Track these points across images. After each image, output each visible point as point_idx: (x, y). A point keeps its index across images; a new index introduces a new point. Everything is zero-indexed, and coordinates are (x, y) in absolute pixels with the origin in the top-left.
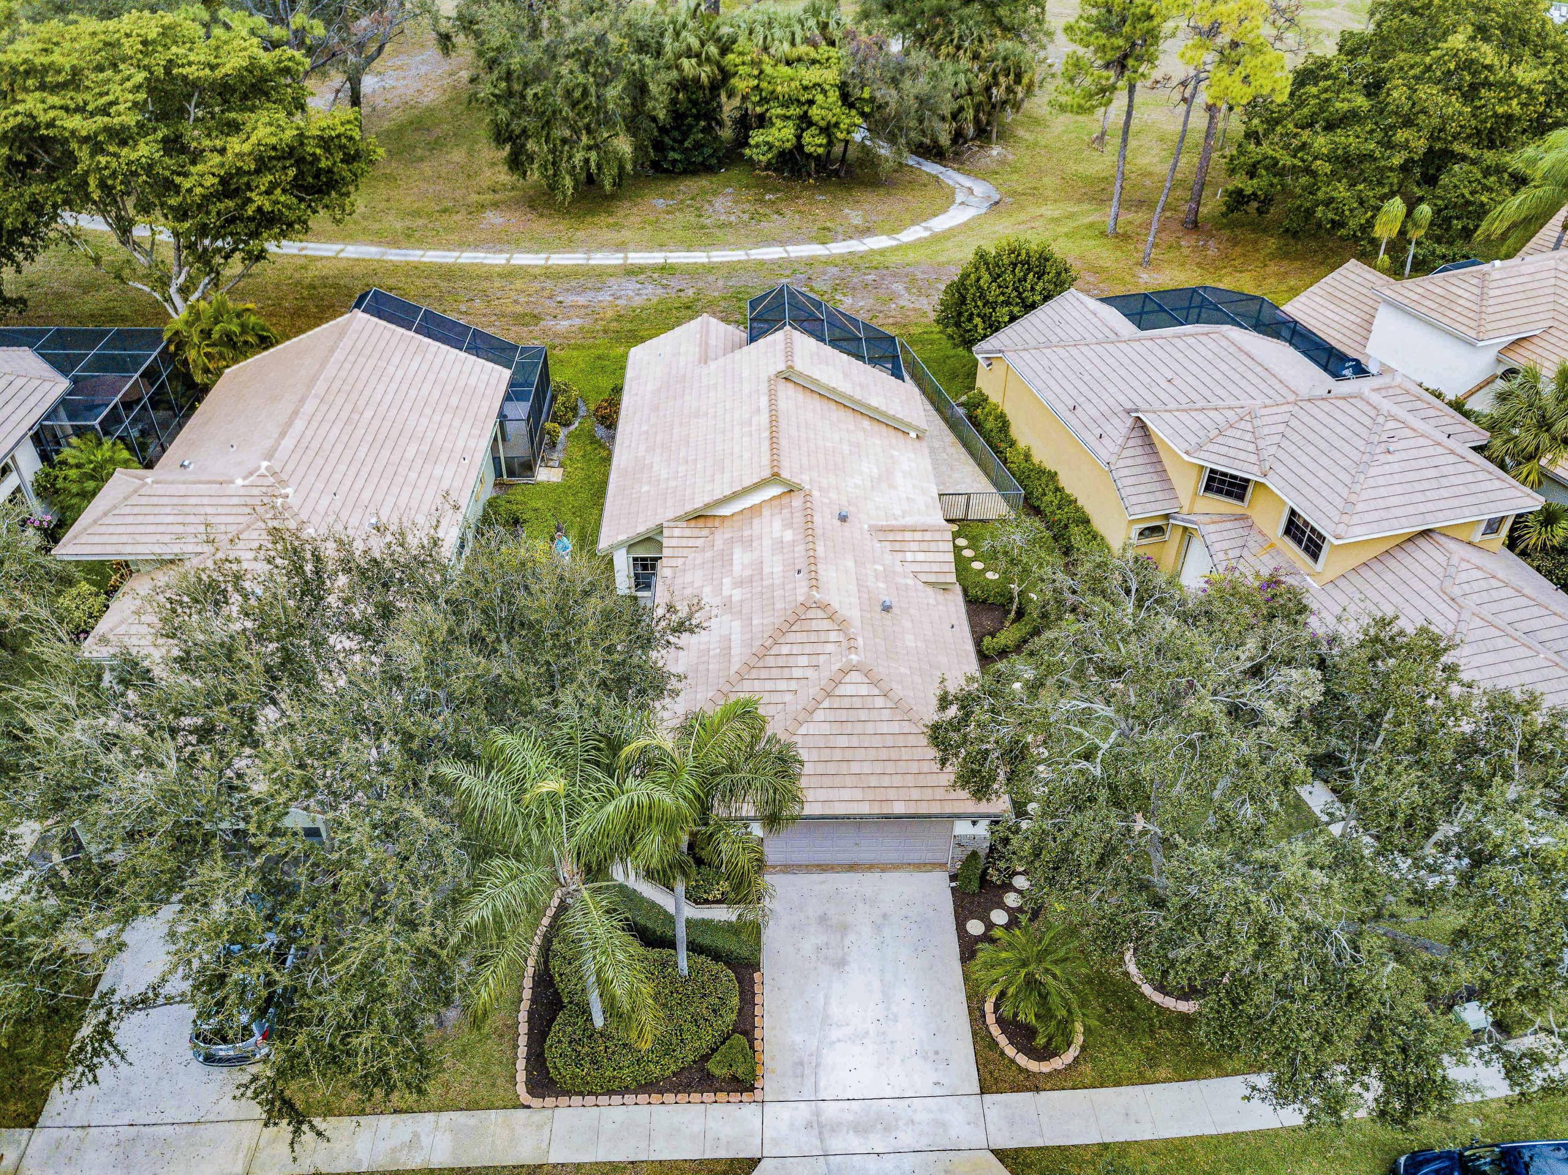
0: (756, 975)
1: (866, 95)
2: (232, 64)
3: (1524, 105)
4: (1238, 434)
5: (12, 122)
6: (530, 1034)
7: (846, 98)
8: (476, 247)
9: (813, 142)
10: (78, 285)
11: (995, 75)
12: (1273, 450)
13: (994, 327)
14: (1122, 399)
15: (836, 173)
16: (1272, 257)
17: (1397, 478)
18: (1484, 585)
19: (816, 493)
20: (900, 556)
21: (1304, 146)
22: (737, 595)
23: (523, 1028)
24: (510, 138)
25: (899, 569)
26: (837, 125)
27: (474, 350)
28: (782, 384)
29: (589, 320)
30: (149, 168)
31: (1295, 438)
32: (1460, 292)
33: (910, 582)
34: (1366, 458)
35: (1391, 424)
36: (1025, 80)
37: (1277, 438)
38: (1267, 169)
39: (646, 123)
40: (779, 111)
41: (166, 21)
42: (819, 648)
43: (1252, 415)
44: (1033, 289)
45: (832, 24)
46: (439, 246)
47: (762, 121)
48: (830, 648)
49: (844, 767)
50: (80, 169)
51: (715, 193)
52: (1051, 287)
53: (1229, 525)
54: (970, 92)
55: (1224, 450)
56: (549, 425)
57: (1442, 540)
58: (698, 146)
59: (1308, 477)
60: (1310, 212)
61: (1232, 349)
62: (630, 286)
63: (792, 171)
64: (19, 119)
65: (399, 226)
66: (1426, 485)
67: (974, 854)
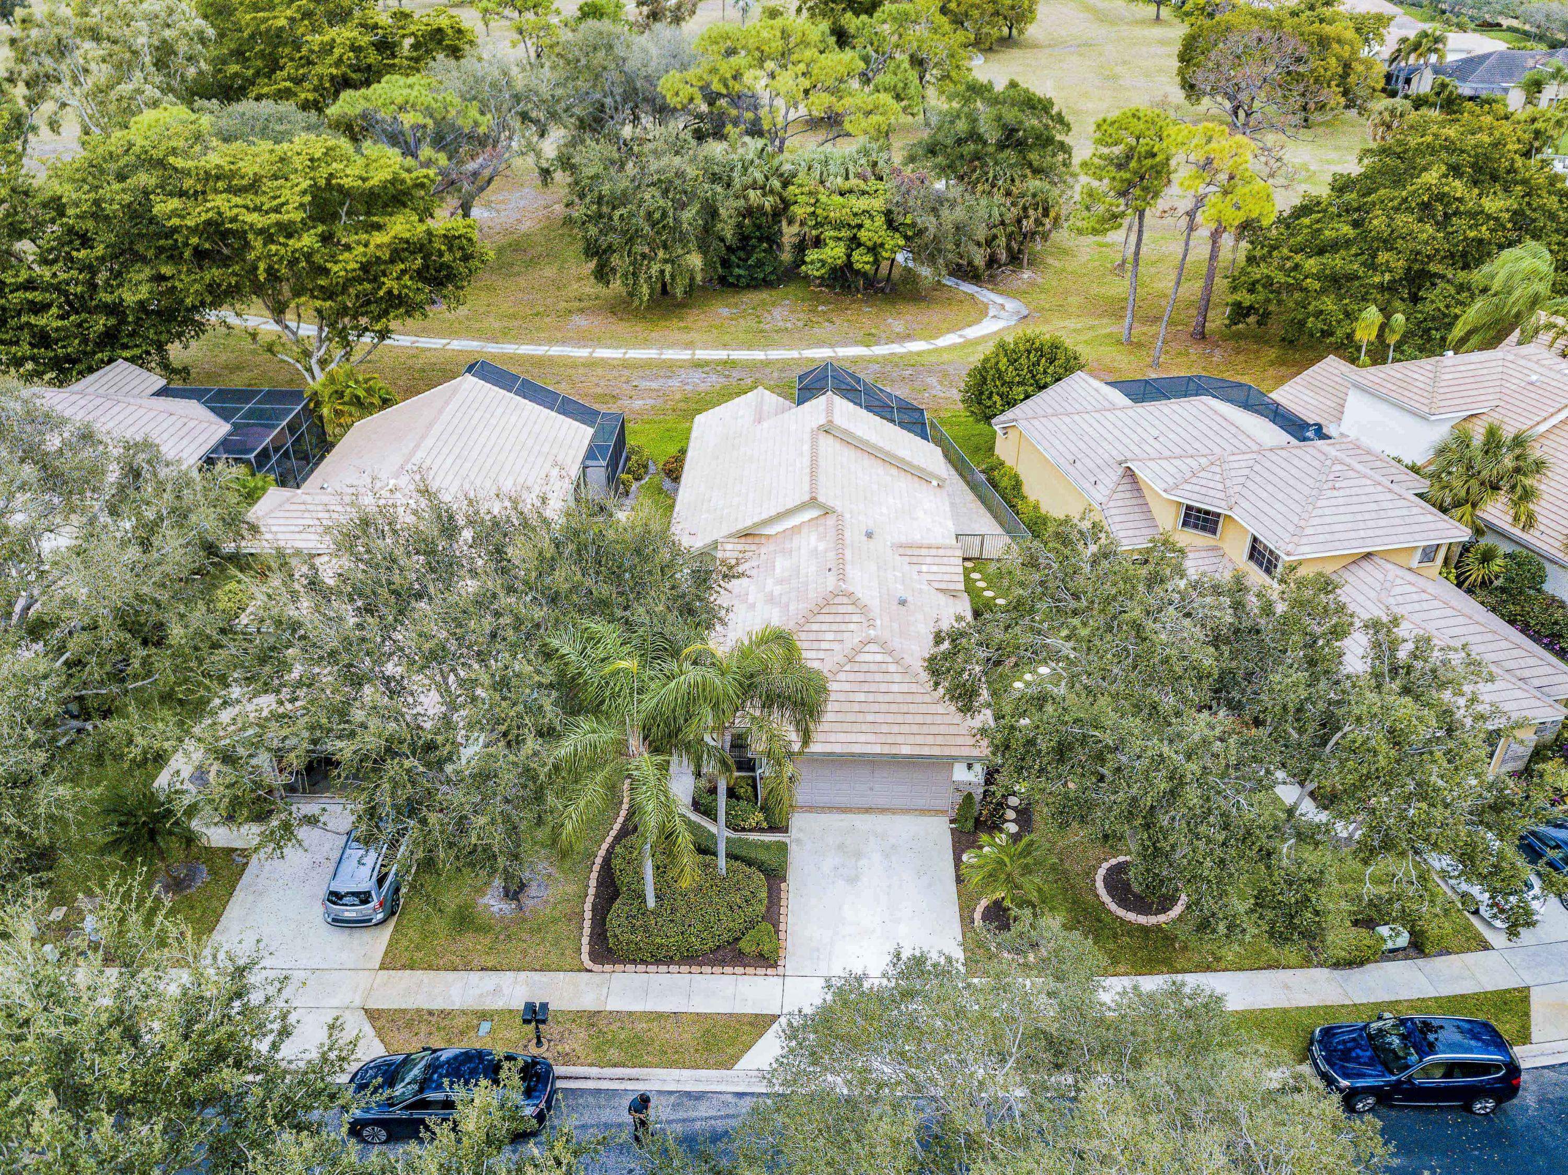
0: (783, 885)
1: (908, 221)
2: (378, 177)
3: (1492, 231)
4: (1210, 476)
5: (204, 217)
6: (593, 919)
7: (891, 224)
8: (563, 342)
9: (861, 260)
10: (226, 367)
11: (1025, 209)
12: (1238, 488)
13: (1010, 403)
14: (1114, 453)
15: (882, 290)
16: (1272, 363)
17: (1342, 509)
18: (1415, 597)
19: (847, 516)
20: (916, 567)
21: (1296, 267)
22: (777, 590)
23: (588, 915)
24: (597, 253)
25: (915, 576)
26: (882, 245)
27: (563, 411)
28: (822, 437)
29: (660, 401)
30: (308, 256)
31: (1258, 479)
32: (1416, 376)
33: (925, 587)
34: (1314, 492)
35: (1338, 467)
36: (1052, 214)
37: (1242, 480)
38: (1264, 286)
39: (715, 243)
40: (832, 233)
41: (330, 144)
42: (843, 627)
43: (1222, 461)
44: (1045, 372)
45: (881, 163)
46: (532, 342)
47: (818, 243)
48: (852, 627)
49: (860, 718)
50: (251, 256)
51: (774, 304)
52: (1061, 371)
53: (1204, 554)
54: (1003, 223)
55: (1197, 488)
56: (624, 476)
57: (1382, 562)
58: (760, 264)
59: (1267, 509)
60: (1302, 323)
61: (1210, 413)
62: (696, 377)
63: (842, 287)
64: (210, 214)
65: (497, 325)
66: (1367, 516)
67: (969, 796)
